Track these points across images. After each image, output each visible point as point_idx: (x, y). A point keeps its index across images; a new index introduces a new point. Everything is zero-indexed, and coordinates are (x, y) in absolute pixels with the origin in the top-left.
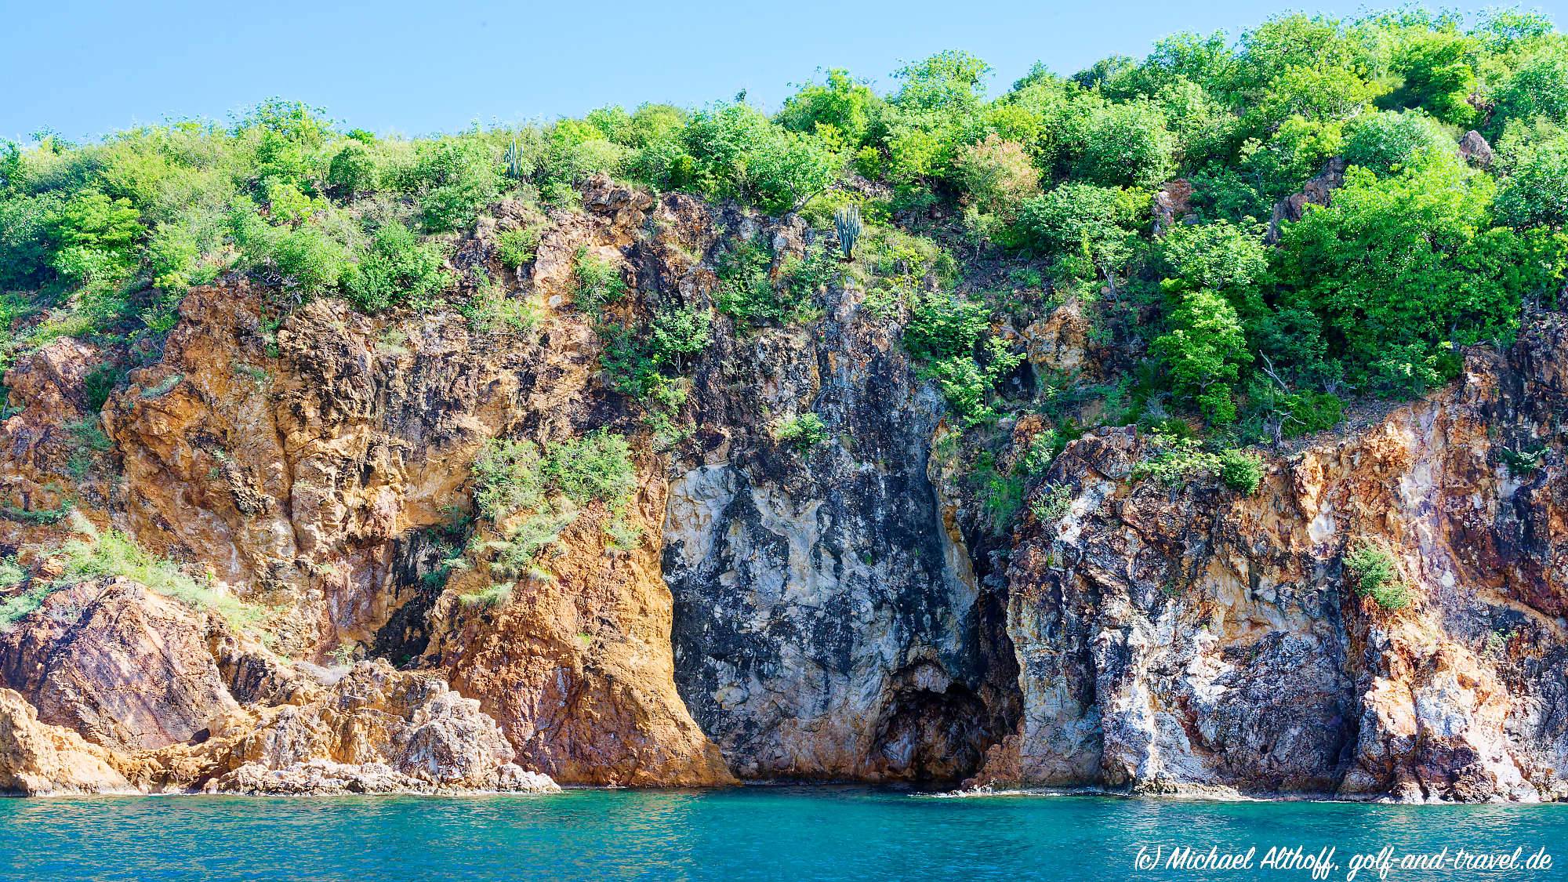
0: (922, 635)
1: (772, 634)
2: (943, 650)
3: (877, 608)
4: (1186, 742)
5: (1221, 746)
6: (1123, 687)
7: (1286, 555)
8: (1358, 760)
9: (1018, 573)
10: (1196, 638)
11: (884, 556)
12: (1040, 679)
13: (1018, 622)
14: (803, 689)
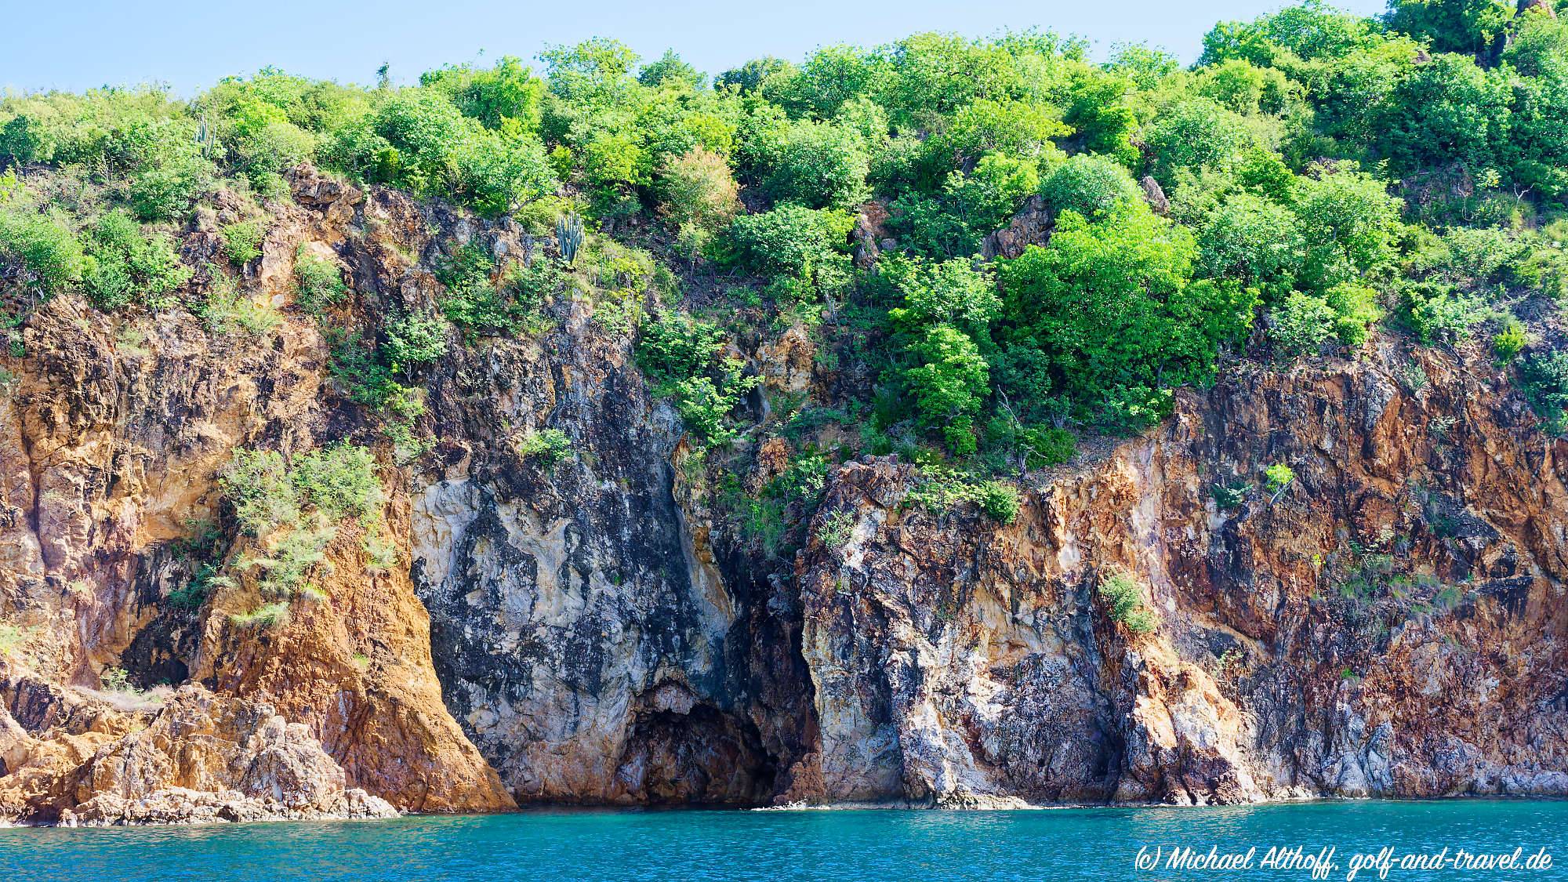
0: (670, 655)
1: (524, 654)
2: (690, 671)
3: (626, 629)
4: (969, 756)
5: (1003, 760)
6: (916, 706)
7: (1042, 582)
8: (1130, 771)
9: (811, 597)
10: (970, 660)
11: (632, 577)
12: (836, 699)
13: (813, 645)
14: (552, 710)
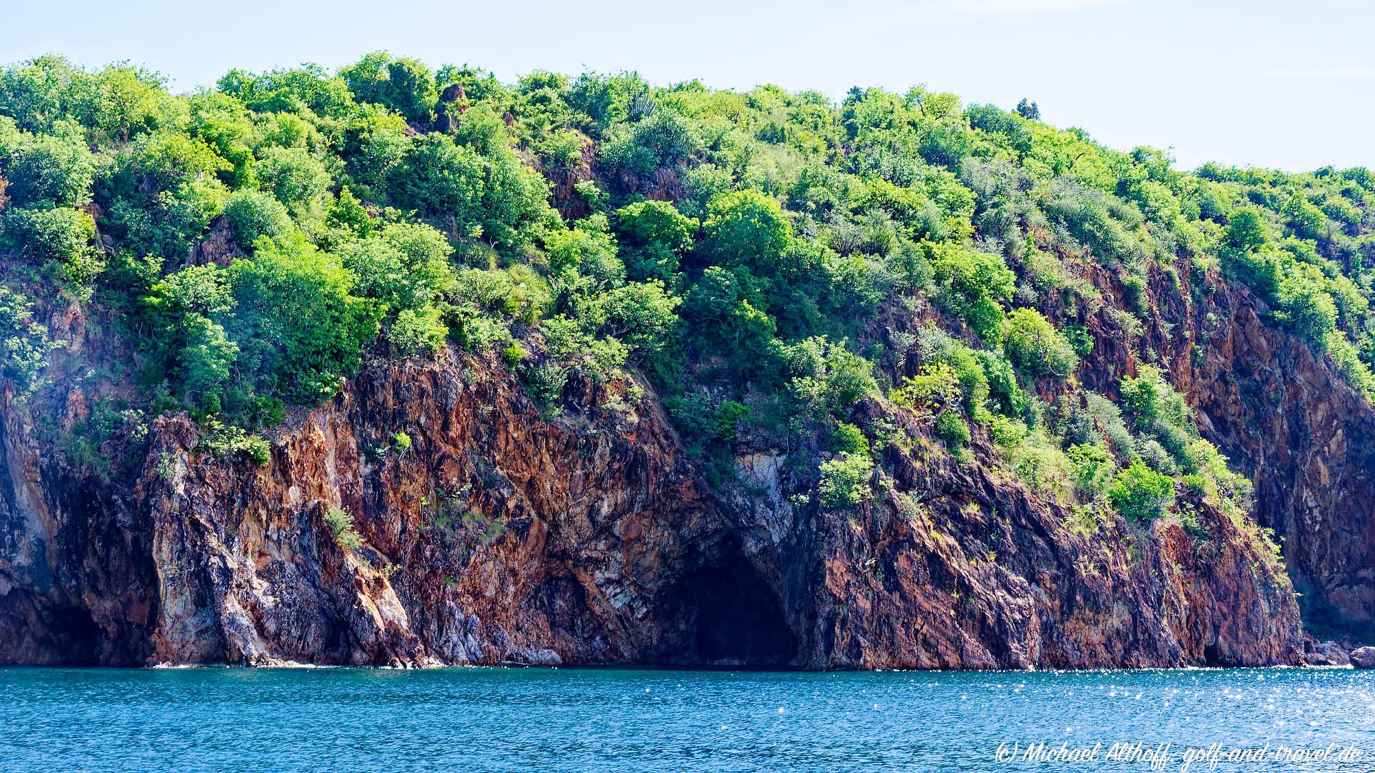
2: (15, 563)
4: (254, 632)
5: (277, 635)
6: (228, 596)
7: (282, 509)
8: (361, 645)
9: (158, 515)
10: (248, 563)
12: (175, 589)
13: (160, 550)
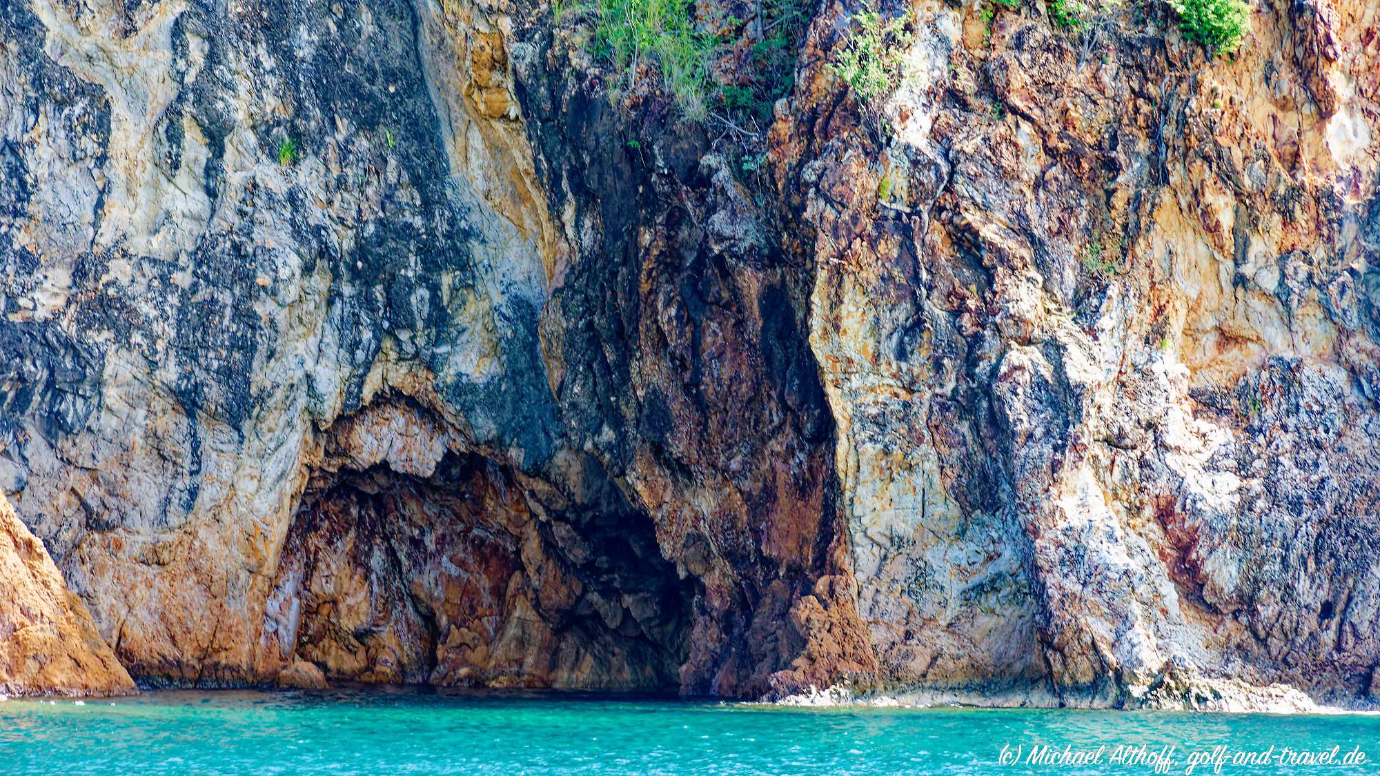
1: (85, 322)
2: (448, 375)
4: (1170, 592)
5: (1247, 603)
7: (1296, 191)
9: (830, 214)
10: (1157, 368)
11: (318, 146)
12: (886, 452)
13: (835, 325)
14: (141, 458)
